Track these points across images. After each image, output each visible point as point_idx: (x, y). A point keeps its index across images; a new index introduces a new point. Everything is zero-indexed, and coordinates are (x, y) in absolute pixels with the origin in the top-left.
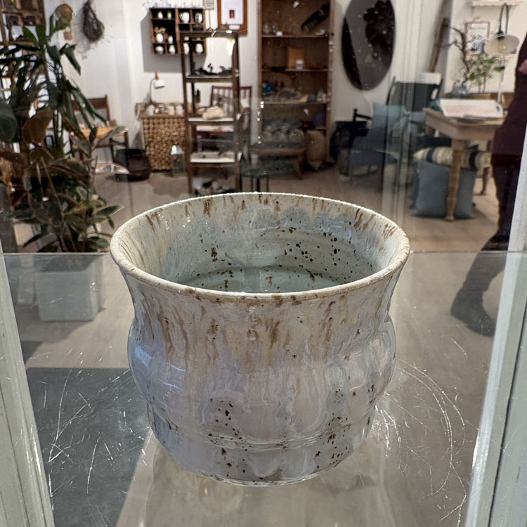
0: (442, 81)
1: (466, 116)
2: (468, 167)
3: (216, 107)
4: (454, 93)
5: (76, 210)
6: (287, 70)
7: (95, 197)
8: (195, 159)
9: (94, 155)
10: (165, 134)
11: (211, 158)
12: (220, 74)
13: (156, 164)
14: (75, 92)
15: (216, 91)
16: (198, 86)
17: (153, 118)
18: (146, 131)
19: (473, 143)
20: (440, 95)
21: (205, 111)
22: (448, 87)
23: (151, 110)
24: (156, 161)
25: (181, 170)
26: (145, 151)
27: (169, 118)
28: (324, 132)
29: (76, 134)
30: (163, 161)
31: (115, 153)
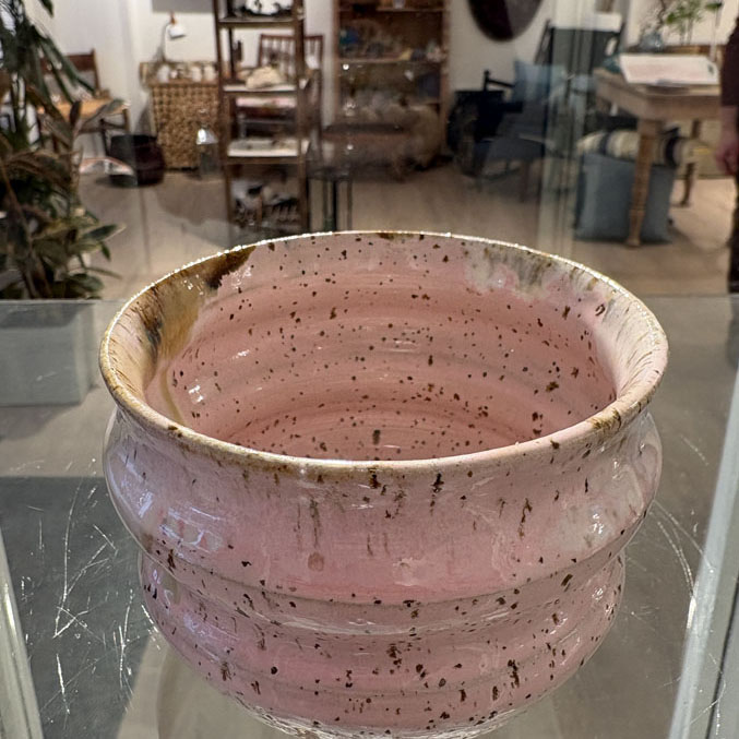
0: (624, 26)
1: (661, 82)
2: (662, 161)
3: (268, 69)
4: (641, 46)
5: (50, 232)
6: (380, 9)
7: (80, 212)
8: (235, 151)
9: (76, 145)
10: (187, 112)
11: (260, 149)
12: (273, 15)
13: (174, 158)
14: (45, 45)
15: (266, 43)
16: (239, 34)
17: (168, 86)
18: (157, 107)
19: (670, 125)
20: (621, 48)
21: (250, 75)
22: (633, 37)
23: (164, 74)
24: (173, 154)
25: (213, 168)
26: (154, 139)
27: (195, 85)
28: (437, 108)
29: (47, 111)
30: (185, 155)
31: (109, 141)
